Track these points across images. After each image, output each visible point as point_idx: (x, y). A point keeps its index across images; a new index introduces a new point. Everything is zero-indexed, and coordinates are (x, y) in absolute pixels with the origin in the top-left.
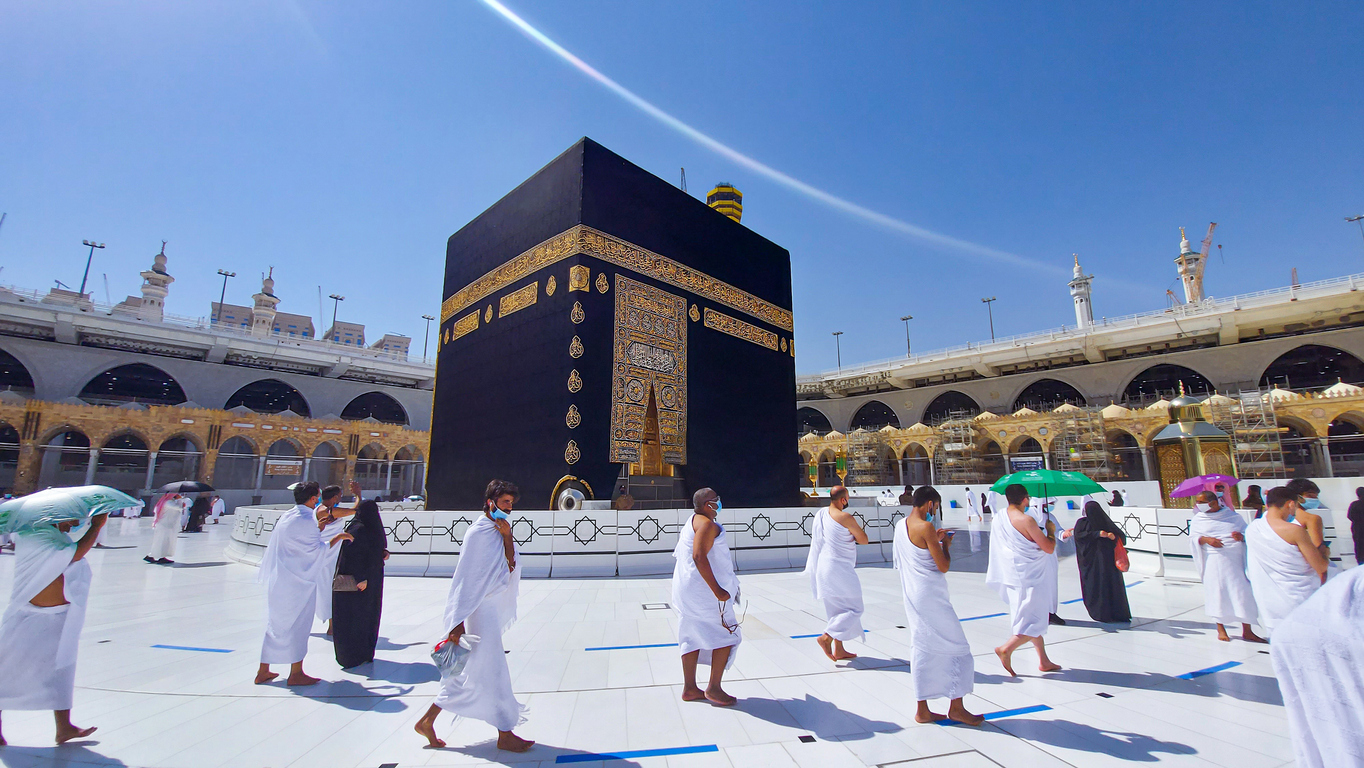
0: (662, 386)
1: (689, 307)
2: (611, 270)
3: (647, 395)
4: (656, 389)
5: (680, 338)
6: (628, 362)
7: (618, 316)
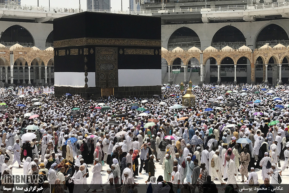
0: (110, 74)
1: (119, 50)
5: (115, 59)
6: (100, 69)
7: (97, 58)
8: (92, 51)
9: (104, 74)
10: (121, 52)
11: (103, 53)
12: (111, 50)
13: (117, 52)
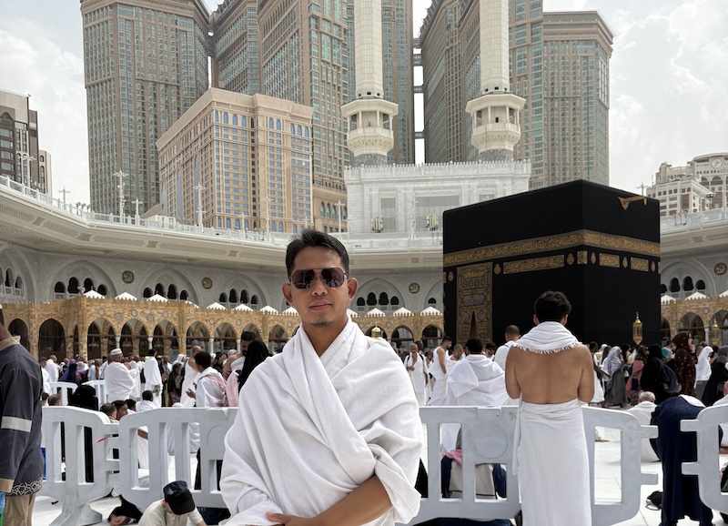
1: (494, 267)
2: (455, 268)
5: (488, 285)
6: (463, 305)
7: (459, 287)
8: (451, 277)
10: (498, 270)
11: (469, 275)
13: (491, 270)
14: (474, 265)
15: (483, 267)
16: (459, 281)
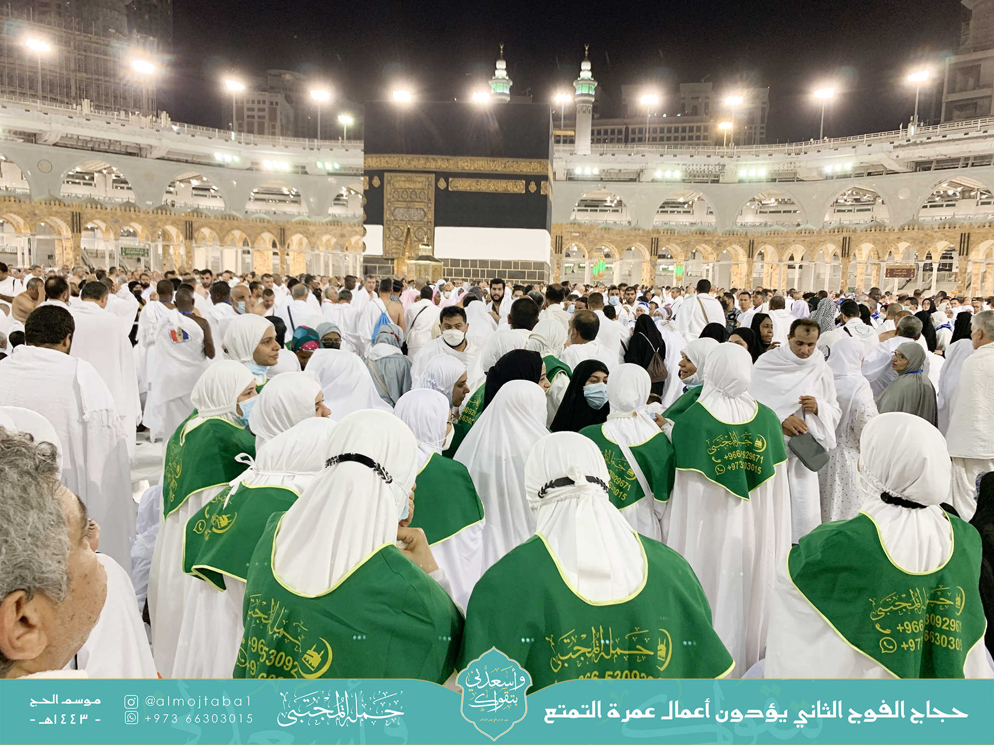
0: (415, 229)
1: (437, 181)
2: (380, 173)
3: (405, 235)
4: (411, 230)
5: (429, 200)
6: (393, 218)
7: (387, 196)
8: (376, 182)
9: (402, 228)
10: (442, 184)
11: (402, 184)
12: (419, 179)
13: (433, 183)
14: (410, 175)
15: (422, 178)
16: (387, 189)
